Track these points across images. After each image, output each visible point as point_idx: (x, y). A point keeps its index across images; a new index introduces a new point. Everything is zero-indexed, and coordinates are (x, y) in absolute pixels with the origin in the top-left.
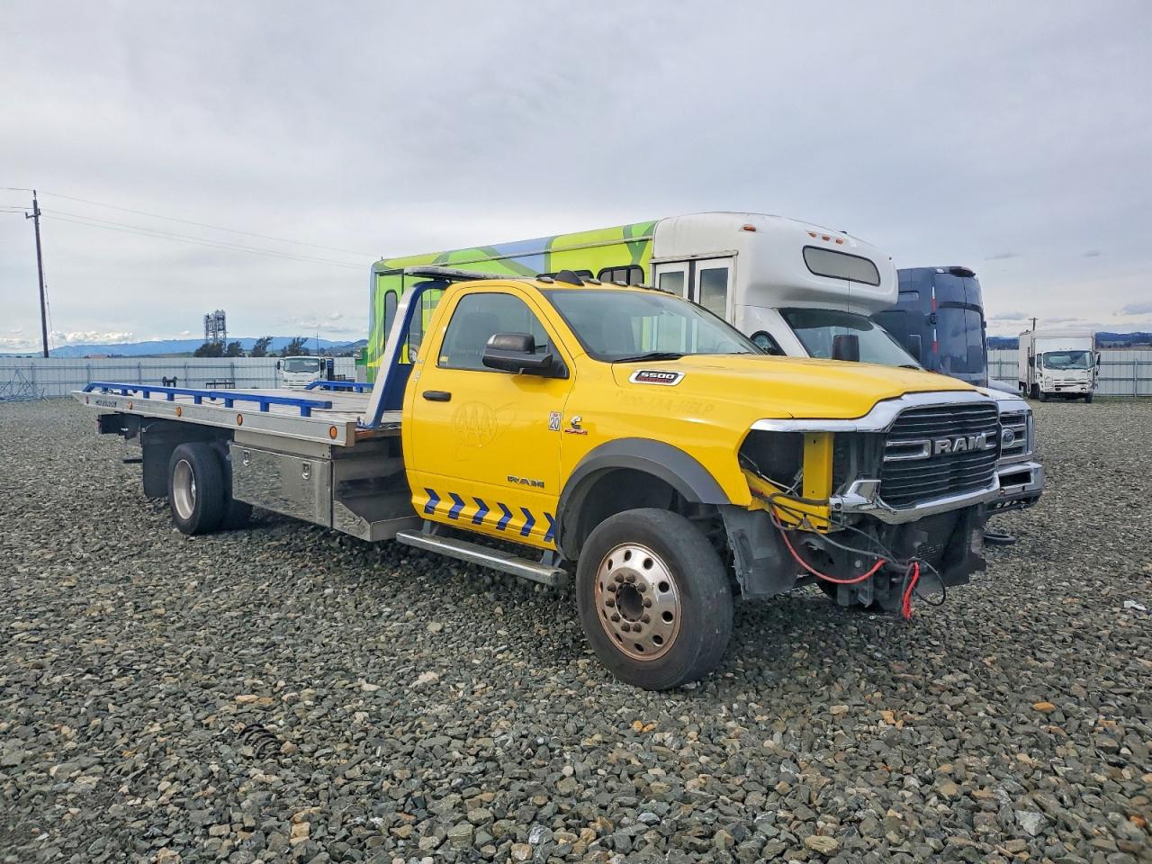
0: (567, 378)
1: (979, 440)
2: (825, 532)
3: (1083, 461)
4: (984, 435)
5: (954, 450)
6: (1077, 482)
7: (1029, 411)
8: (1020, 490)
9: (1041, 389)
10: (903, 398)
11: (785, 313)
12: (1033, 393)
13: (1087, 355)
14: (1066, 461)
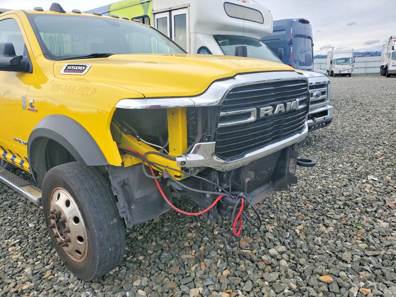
0: (32, 73)
1: (294, 104)
2: (179, 179)
3: (349, 100)
4: (298, 100)
5: (275, 113)
6: (346, 109)
7: (329, 81)
8: (323, 119)
9: (334, 73)
10: (235, 78)
11: (217, 38)
12: (331, 74)
13: (351, 59)
14: (342, 100)
